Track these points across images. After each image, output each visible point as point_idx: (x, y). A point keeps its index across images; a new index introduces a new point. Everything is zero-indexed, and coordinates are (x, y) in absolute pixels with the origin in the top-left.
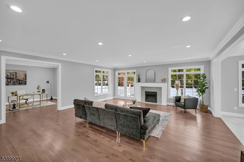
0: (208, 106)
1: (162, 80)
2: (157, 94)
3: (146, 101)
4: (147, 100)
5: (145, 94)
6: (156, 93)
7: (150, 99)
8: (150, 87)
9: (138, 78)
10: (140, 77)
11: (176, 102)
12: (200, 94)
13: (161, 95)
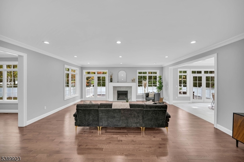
0: (163, 98)
1: (132, 80)
2: (127, 93)
3: (118, 100)
4: (119, 98)
5: (117, 93)
6: (127, 91)
7: (122, 97)
8: (122, 87)
9: (110, 78)
10: (113, 78)
11: (147, 98)
12: (159, 90)
13: (131, 93)
